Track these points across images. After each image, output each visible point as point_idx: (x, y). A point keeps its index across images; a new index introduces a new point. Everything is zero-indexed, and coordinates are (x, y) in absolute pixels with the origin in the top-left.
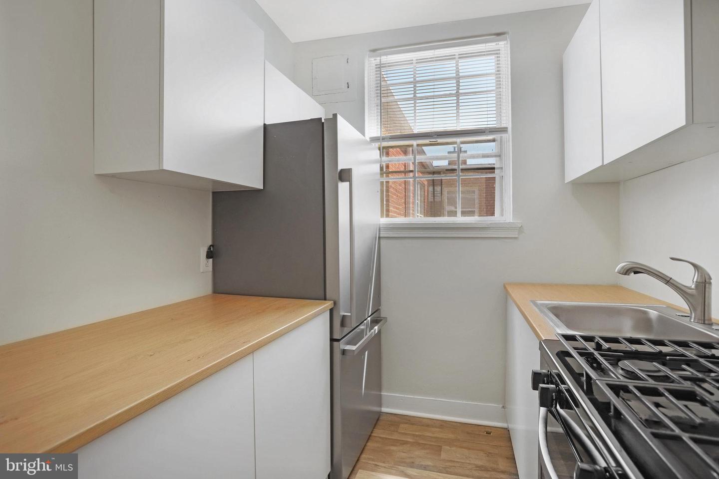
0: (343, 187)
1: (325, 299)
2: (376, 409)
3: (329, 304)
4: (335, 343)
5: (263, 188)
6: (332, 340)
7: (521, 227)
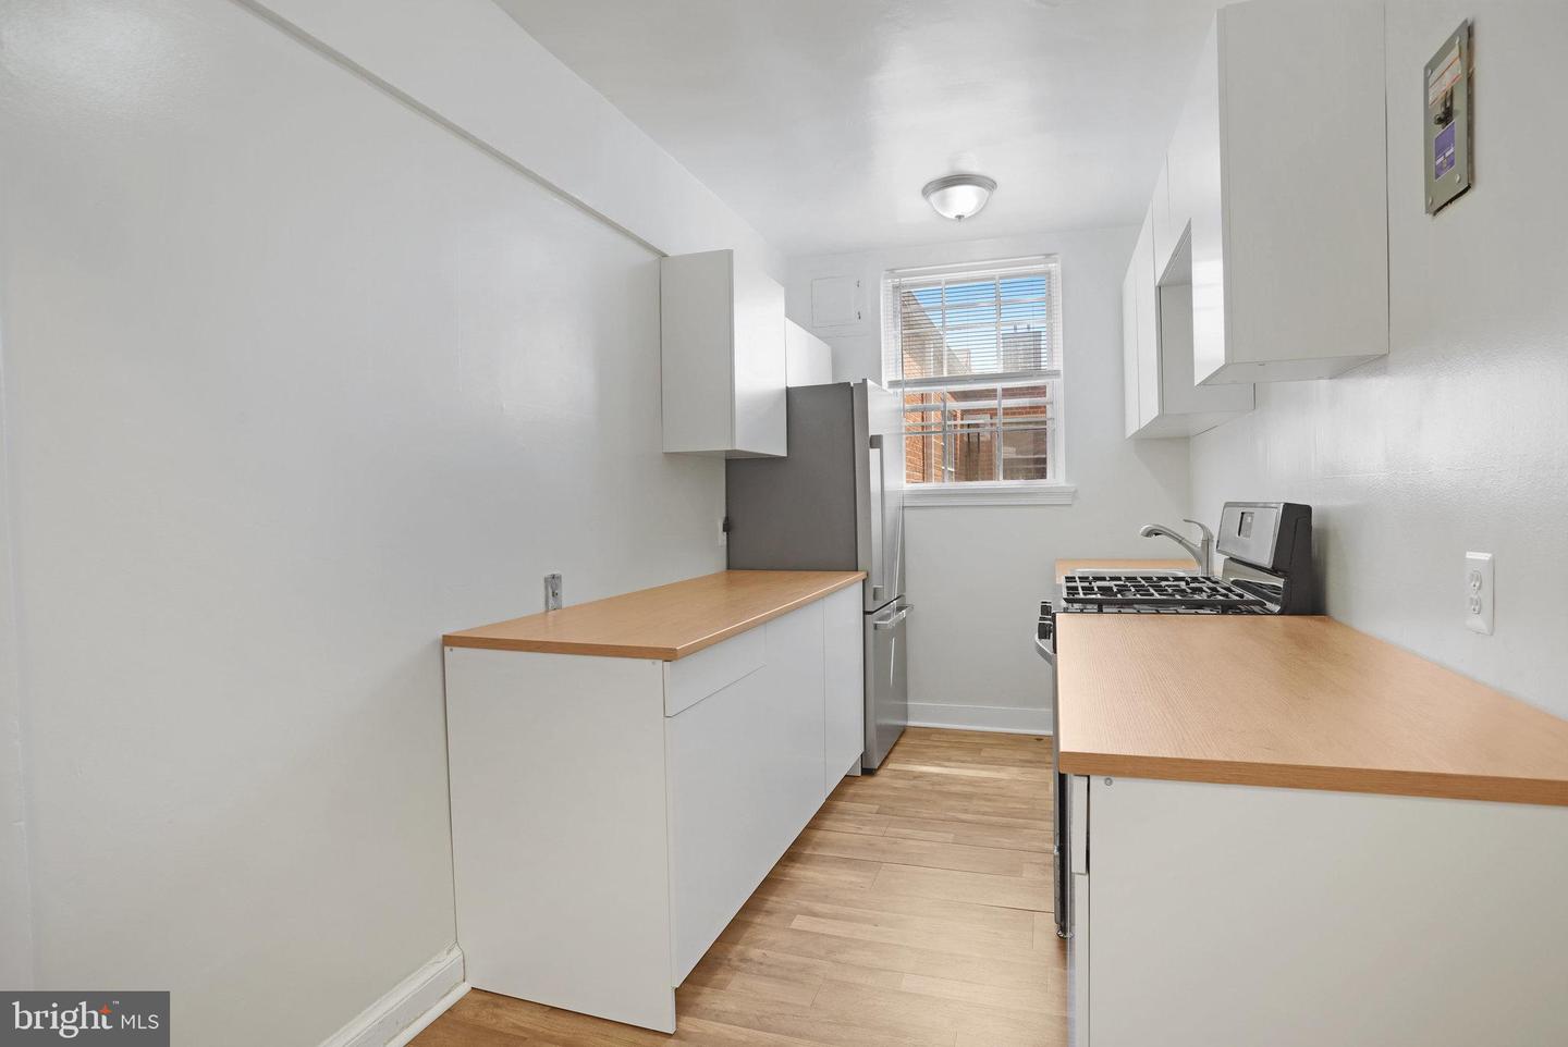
0: (874, 453)
1: (857, 570)
2: (901, 723)
3: (861, 575)
4: (868, 616)
5: (785, 455)
6: (865, 613)
7: (1076, 491)
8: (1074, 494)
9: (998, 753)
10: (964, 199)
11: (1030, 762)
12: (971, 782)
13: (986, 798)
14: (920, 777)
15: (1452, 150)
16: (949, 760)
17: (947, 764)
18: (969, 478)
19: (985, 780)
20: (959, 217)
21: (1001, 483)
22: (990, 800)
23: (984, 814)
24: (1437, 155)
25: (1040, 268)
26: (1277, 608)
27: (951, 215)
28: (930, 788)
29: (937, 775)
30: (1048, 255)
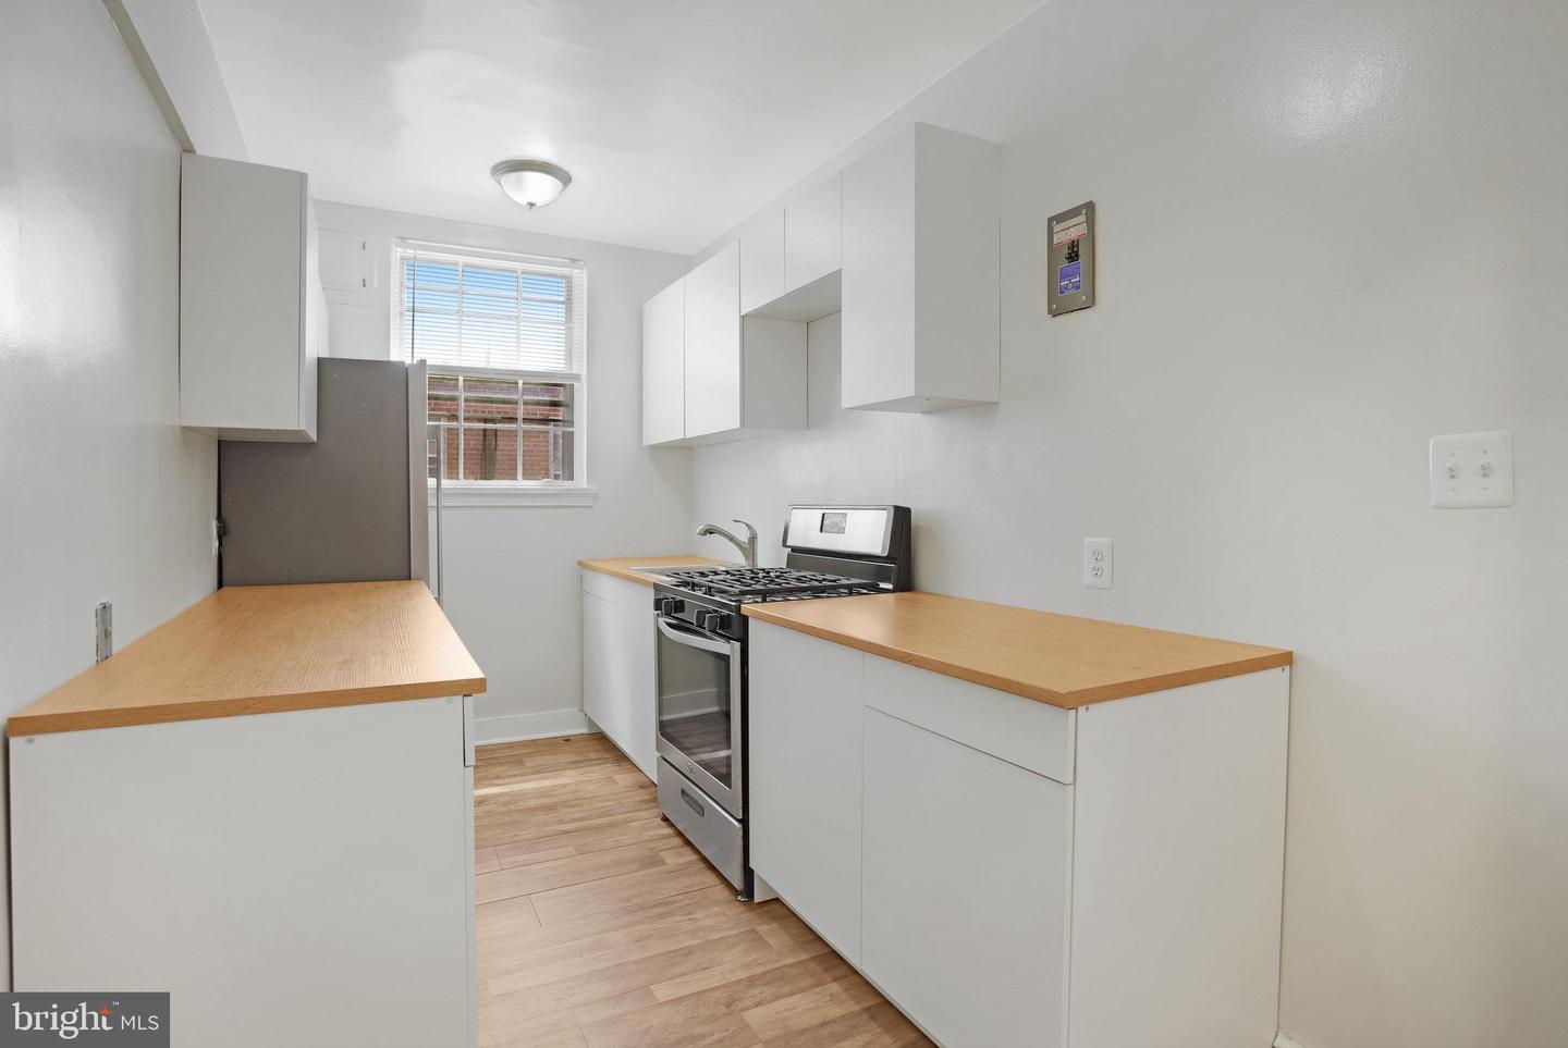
1: (410, 579)
5: (316, 440)
7: (596, 494)
8: (595, 497)
9: (539, 760)
10: (539, 187)
11: (578, 762)
12: (541, 794)
13: (566, 804)
14: (484, 801)
15: (1078, 279)
16: (498, 777)
17: (499, 782)
18: (485, 477)
19: (554, 788)
20: (532, 205)
21: (521, 483)
22: (574, 806)
23: (580, 820)
24: (1061, 278)
25: (565, 271)
26: (890, 586)
27: (523, 200)
28: (505, 809)
29: (500, 795)
30: (573, 260)
